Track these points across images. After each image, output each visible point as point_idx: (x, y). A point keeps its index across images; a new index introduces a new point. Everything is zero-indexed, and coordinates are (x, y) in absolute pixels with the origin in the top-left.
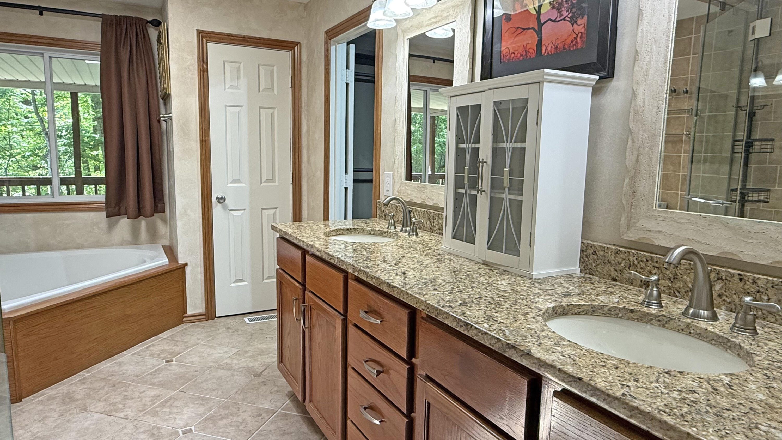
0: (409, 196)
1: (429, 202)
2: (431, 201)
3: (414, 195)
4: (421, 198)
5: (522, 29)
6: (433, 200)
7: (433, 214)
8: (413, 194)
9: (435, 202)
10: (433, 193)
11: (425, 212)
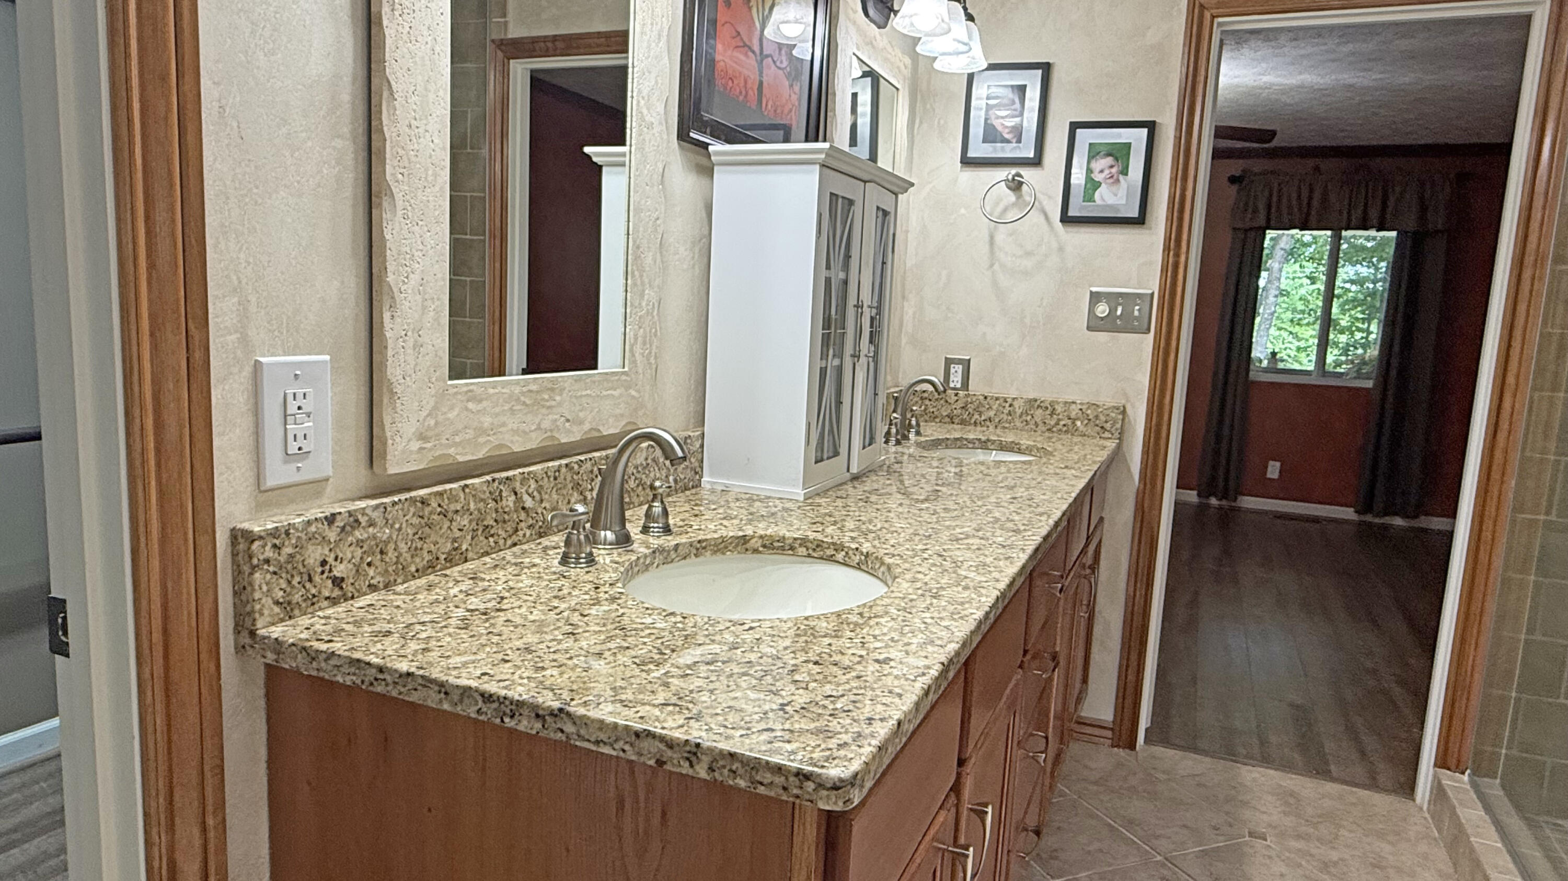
0: (481, 440)
1: (569, 432)
2: (575, 429)
3: (512, 424)
4: (539, 428)
5: (744, 42)
6: (581, 423)
7: (589, 465)
8: (504, 424)
9: (587, 427)
10: (584, 400)
11: (564, 470)
